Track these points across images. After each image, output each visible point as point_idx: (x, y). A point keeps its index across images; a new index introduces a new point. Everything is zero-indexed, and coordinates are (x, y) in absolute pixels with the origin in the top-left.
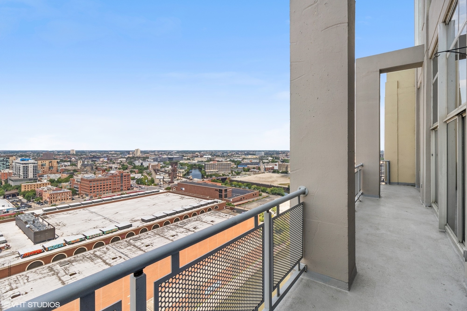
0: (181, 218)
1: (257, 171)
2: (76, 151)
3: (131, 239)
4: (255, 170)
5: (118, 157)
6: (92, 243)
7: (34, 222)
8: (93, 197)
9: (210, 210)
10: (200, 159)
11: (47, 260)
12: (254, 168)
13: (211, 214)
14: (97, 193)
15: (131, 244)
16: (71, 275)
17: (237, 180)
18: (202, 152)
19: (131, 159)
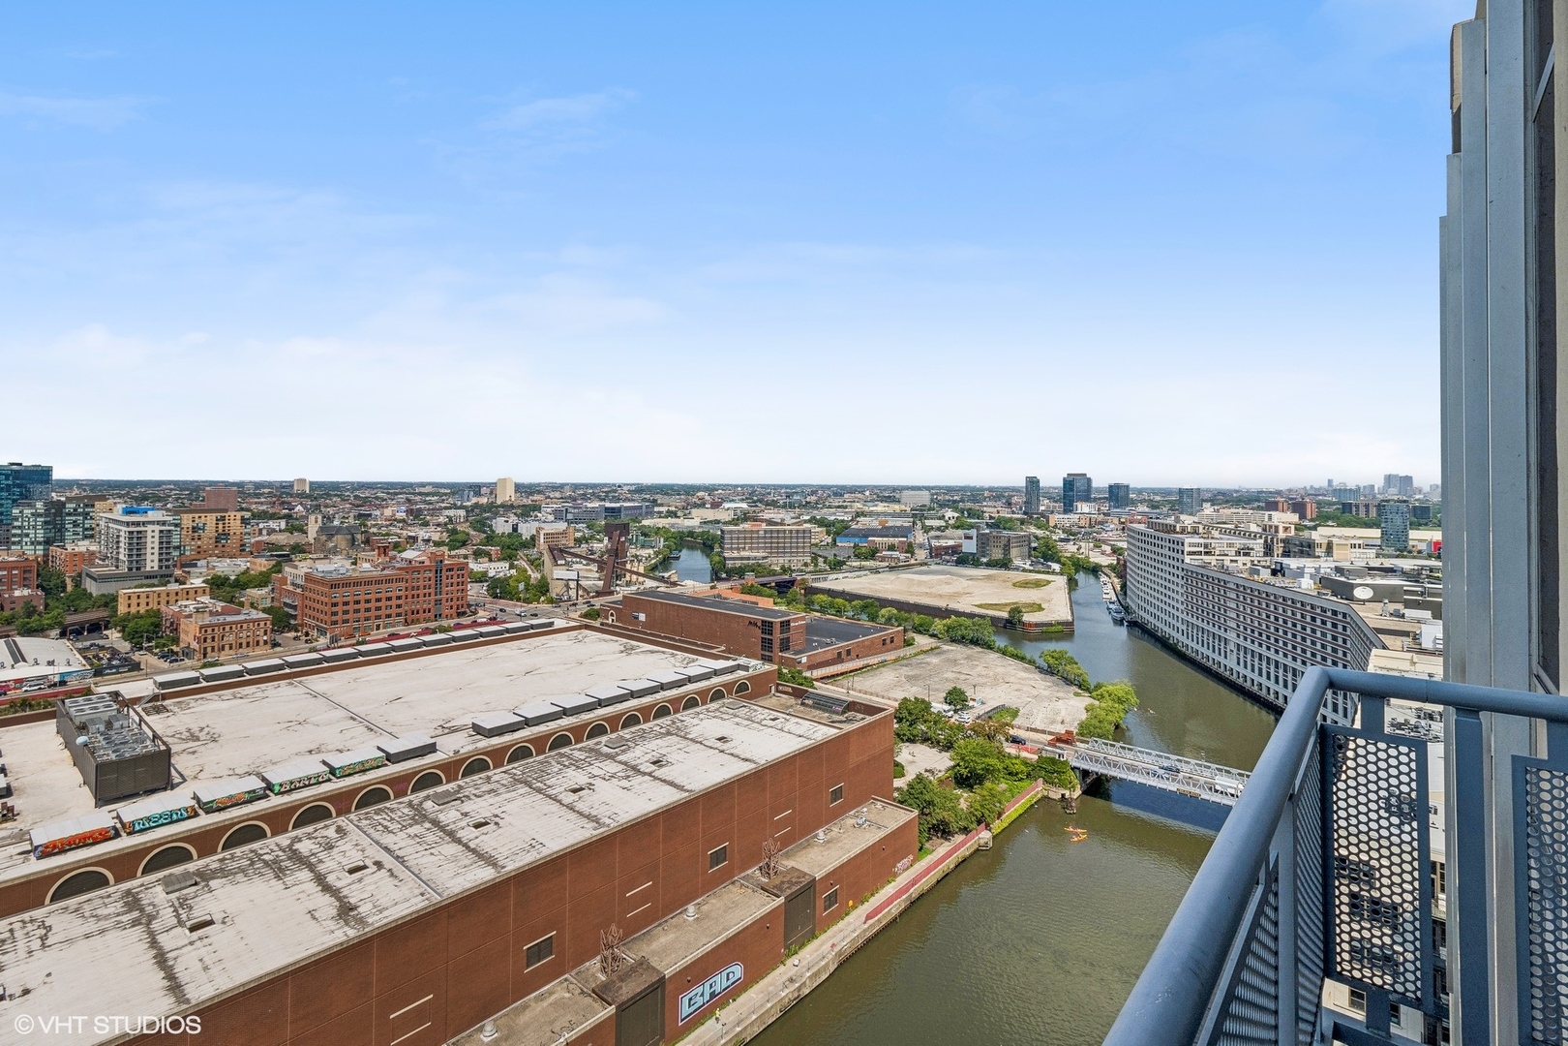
0: (614, 722)
1: (902, 556)
2: (311, 483)
3: (427, 798)
4: (896, 554)
5: (443, 505)
6: (289, 808)
7: (109, 725)
8: (343, 638)
9: (718, 695)
10: (710, 514)
11: (124, 866)
12: (892, 548)
13: (721, 710)
14: (356, 625)
15: (425, 816)
16: (192, 929)
17: (832, 587)
18: (720, 491)
19: (485, 512)
